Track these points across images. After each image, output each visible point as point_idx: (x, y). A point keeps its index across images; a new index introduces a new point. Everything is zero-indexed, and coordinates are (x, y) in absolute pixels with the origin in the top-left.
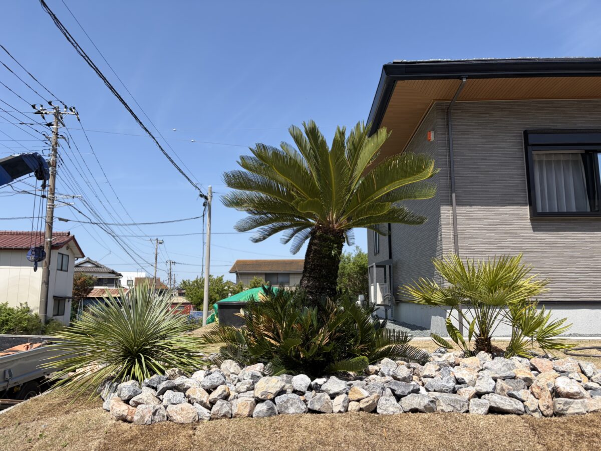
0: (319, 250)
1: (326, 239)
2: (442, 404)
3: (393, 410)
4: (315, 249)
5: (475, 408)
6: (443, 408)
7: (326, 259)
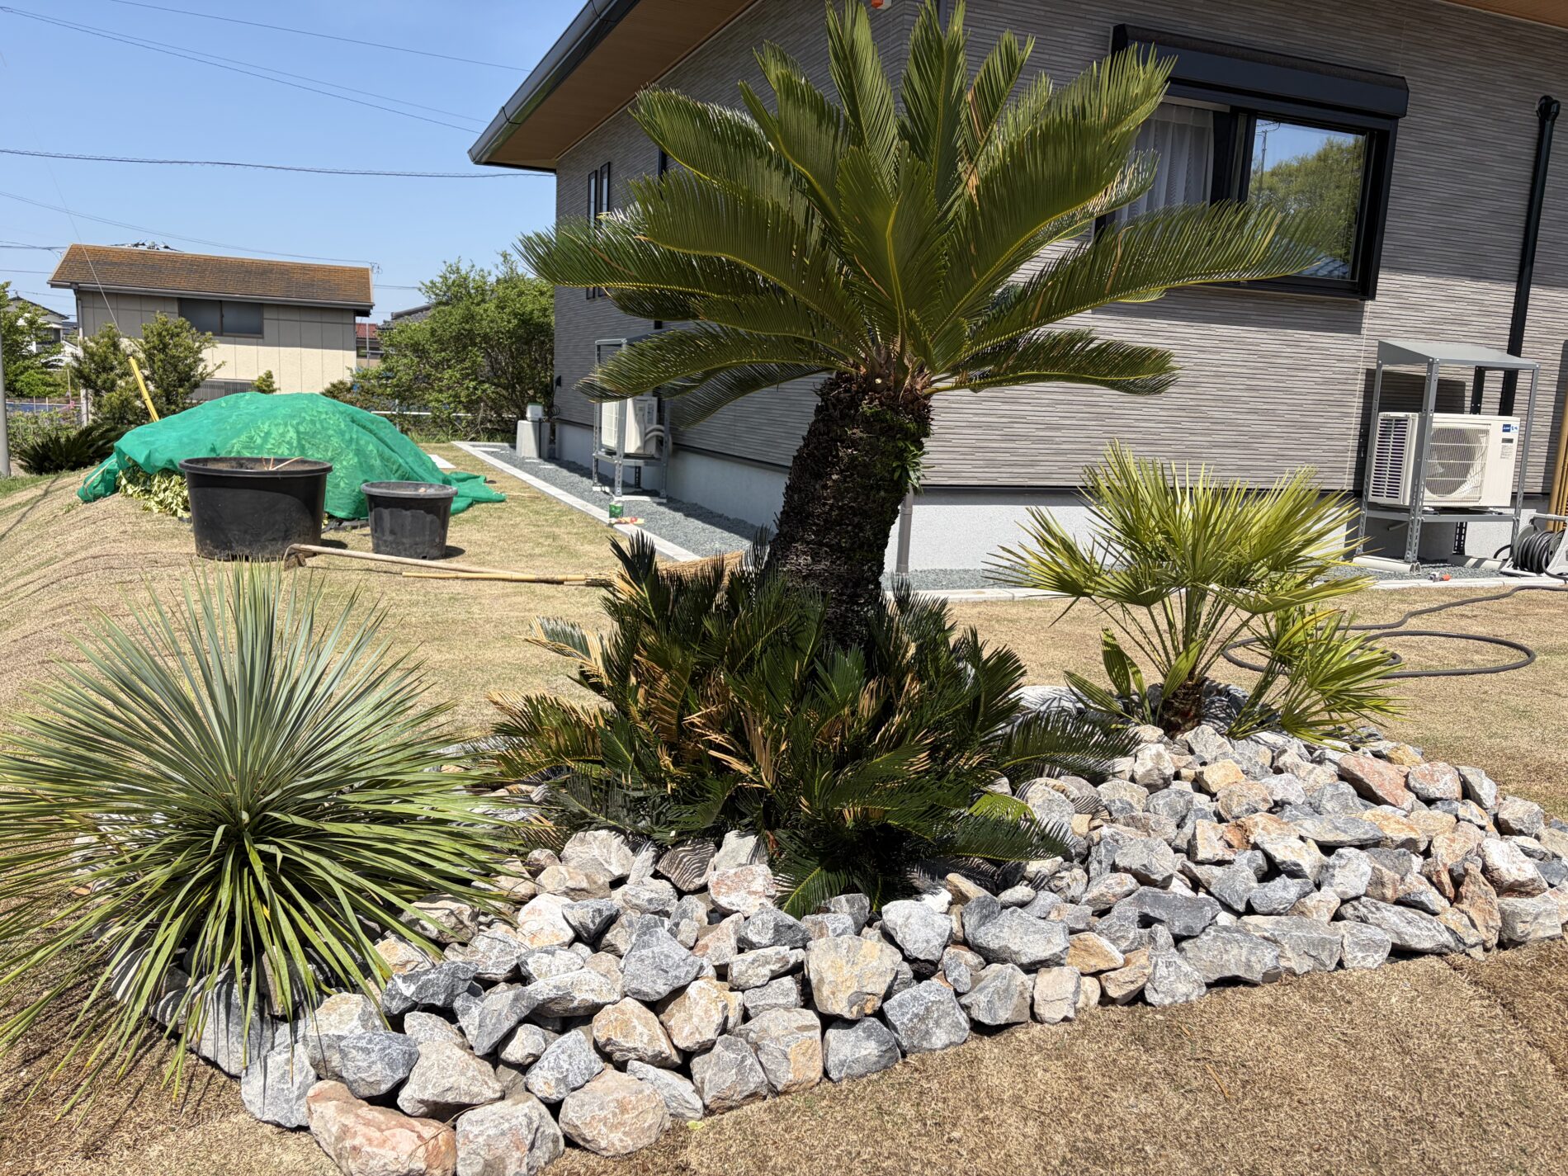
0: (865, 465)
1: (891, 428)
2: (1289, 954)
3: (1184, 990)
4: (853, 458)
5: (1360, 955)
6: (1292, 965)
7: (882, 493)
